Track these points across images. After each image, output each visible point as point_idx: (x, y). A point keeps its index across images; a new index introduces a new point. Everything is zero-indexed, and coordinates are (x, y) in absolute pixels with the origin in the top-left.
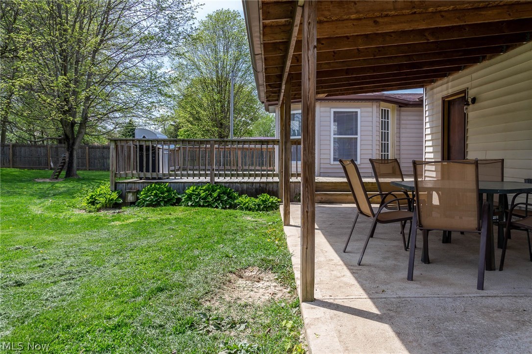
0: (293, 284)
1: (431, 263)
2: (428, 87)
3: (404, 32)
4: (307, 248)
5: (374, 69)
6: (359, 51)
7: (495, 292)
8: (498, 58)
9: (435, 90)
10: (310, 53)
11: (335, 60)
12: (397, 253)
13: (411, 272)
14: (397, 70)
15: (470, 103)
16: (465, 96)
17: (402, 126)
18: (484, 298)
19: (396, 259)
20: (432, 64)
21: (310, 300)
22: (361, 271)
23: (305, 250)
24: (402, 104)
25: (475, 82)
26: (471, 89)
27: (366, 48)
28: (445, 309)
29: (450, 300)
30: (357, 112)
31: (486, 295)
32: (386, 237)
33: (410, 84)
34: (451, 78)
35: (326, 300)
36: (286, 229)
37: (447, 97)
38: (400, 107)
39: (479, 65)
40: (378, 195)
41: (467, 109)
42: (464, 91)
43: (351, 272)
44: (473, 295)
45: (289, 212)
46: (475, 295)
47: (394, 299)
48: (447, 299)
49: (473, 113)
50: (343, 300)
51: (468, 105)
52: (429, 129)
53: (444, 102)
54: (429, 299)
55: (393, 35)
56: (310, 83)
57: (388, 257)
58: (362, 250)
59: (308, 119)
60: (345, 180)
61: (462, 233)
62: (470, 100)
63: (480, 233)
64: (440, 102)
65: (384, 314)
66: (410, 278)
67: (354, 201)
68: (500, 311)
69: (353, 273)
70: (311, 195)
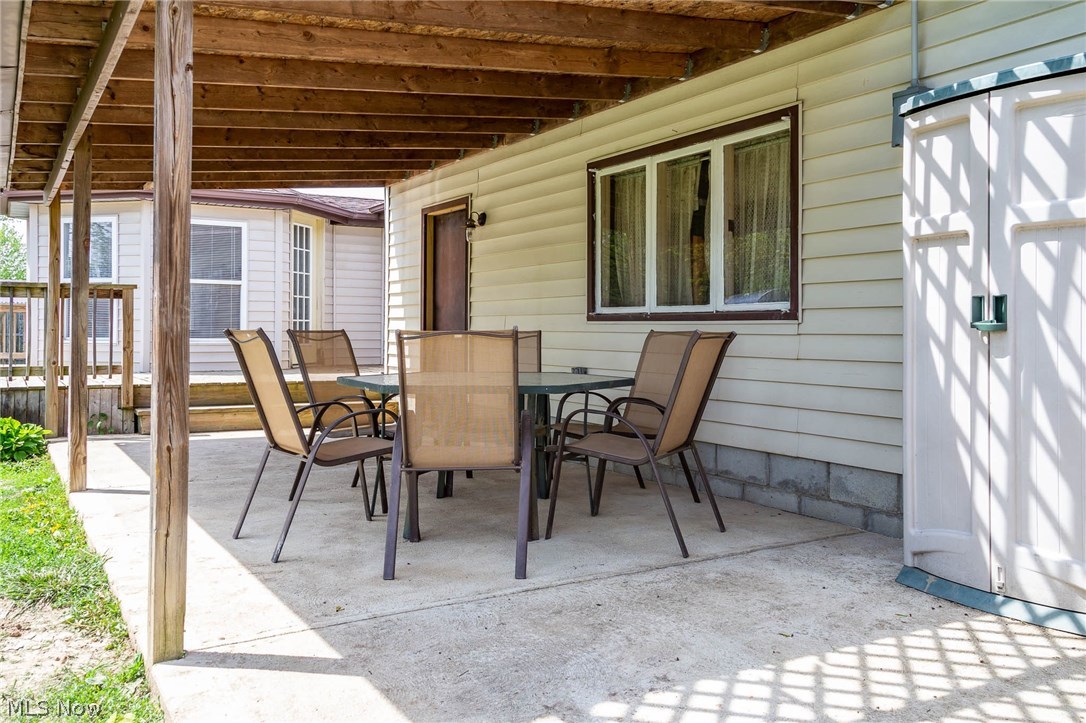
0: (117, 627)
1: (424, 539)
2: (395, 187)
3: (361, 67)
4: (167, 535)
5: (290, 137)
6: (263, 93)
7: (544, 580)
8: (525, 143)
9: (408, 194)
10: (178, 79)
11: (206, 106)
12: (351, 528)
13: (392, 563)
14: (337, 145)
15: (476, 223)
16: (466, 210)
17: (337, 264)
18: (529, 593)
19: (351, 540)
20: (408, 138)
21: (174, 655)
22: (282, 574)
23: (162, 539)
24: (338, 219)
25: (485, 185)
26: (477, 196)
27: (278, 89)
28: (465, 625)
29: (472, 606)
30: (240, 228)
31: (532, 586)
32: (323, 497)
33: (359, 176)
34: (439, 171)
35: (212, 650)
36: (77, 500)
37: (432, 209)
38: (332, 223)
39: (491, 152)
40: (307, 408)
41: (470, 234)
42: (465, 200)
43: (260, 580)
44: (511, 591)
45: (85, 458)
46: (514, 590)
47: (364, 623)
48: (465, 605)
49: (481, 242)
50: (253, 643)
51: (474, 226)
52: (397, 272)
53: (425, 217)
54: (432, 610)
55: (339, 68)
56: (177, 148)
57: (336, 538)
58: (281, 529)
59: (171, 231)
60: (241, 379)
61: (469, 474)
62: (475, 218)
63: (518, 471)
64: (419, 218)
65: (349, 656)
66: (390, 574)
67: (260, 423)
68: (560, 612)
69: (265, 581)
70: (178, 410)
